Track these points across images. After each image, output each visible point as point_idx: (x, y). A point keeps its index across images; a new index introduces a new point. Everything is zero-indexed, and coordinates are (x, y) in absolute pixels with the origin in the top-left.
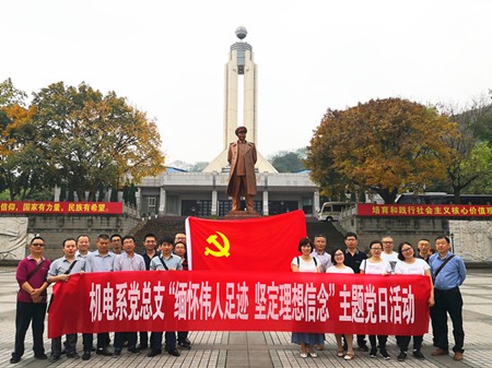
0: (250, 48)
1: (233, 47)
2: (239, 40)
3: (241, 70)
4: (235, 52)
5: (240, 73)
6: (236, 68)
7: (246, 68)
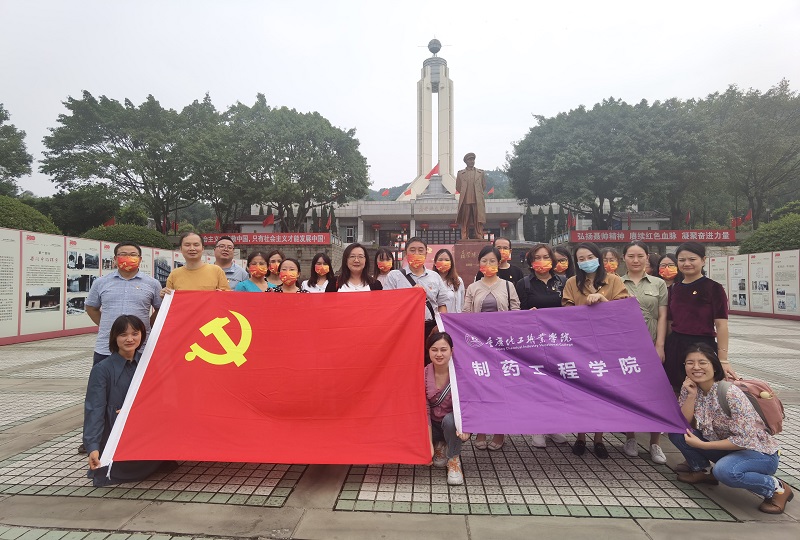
0: (444, 62)
1: (426, 63)
2: (431, 55)
3: (435, 87)
4: (429, 68)
5: (434, 91)
6: (430, 86)
7: (440, 86)
